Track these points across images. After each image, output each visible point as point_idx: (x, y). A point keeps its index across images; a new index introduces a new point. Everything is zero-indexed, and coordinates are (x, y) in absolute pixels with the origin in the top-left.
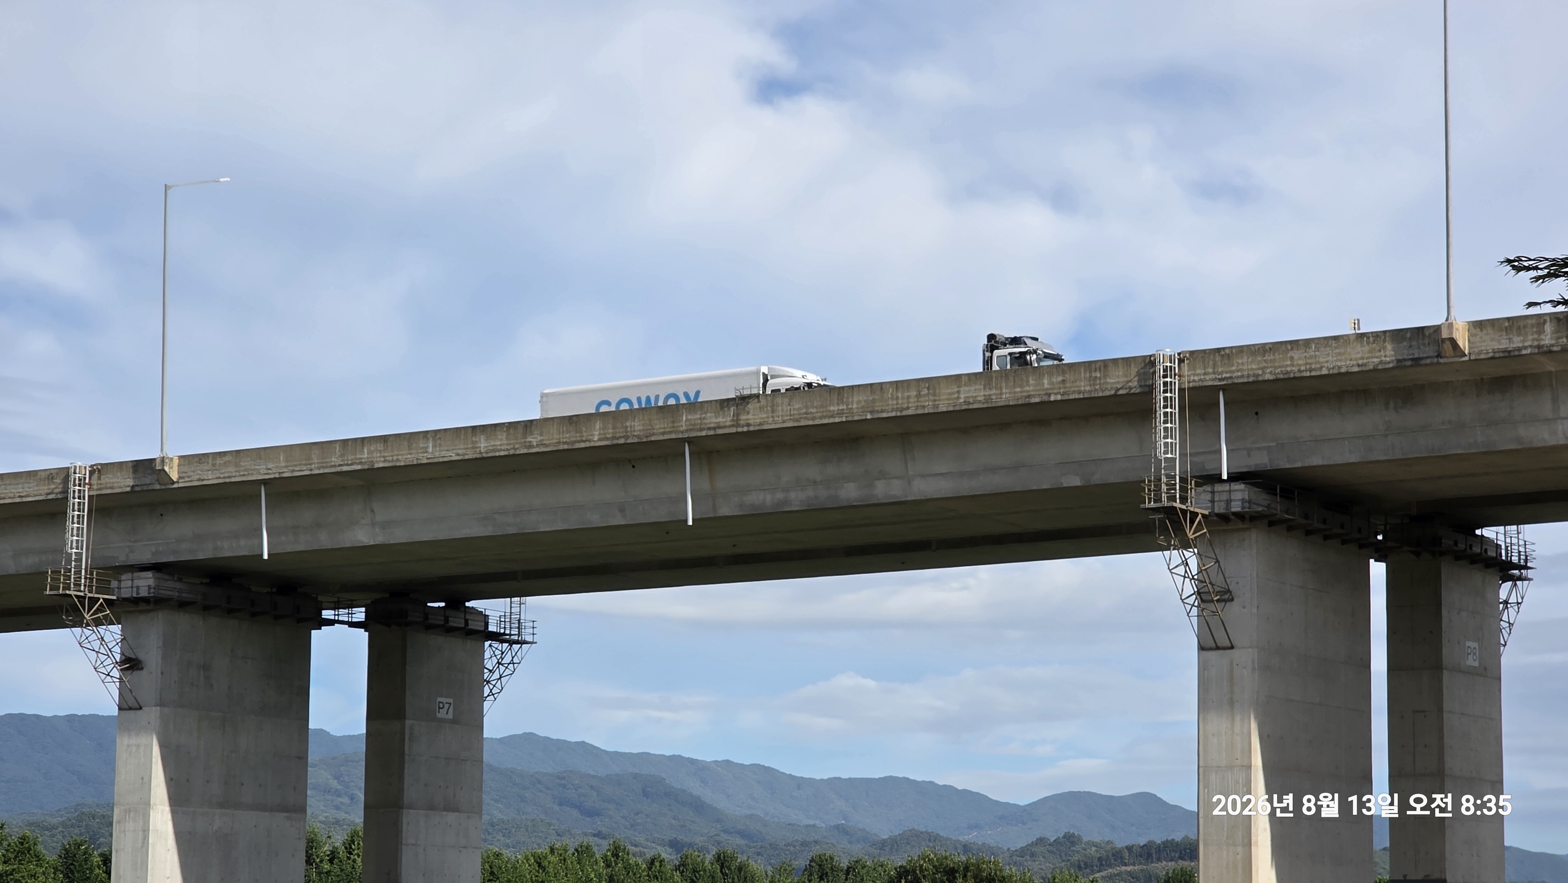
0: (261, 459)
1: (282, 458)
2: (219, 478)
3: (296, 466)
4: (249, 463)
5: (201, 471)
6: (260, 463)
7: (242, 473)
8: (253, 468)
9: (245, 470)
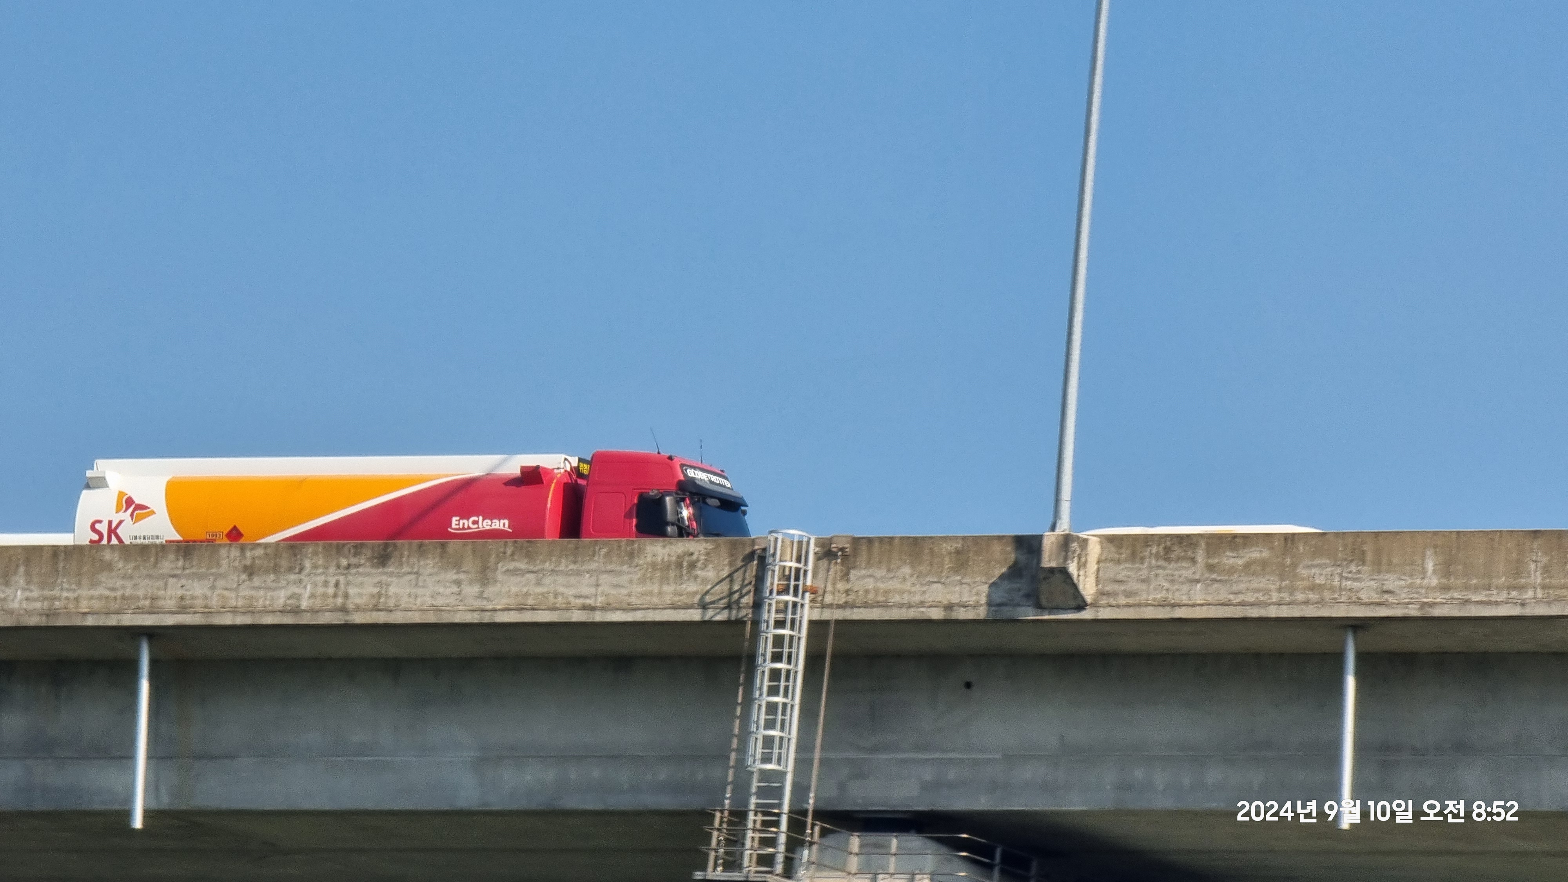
0: (1363, 562)
1: (1430, 566)
2: (1229, 604)
3: (1476, 589)
4: (1329, 569)
5: (1172, 582)
6: (1359, 572)
7: (1300, 597)
8: (1336, 583)
9: (1312, 588)
